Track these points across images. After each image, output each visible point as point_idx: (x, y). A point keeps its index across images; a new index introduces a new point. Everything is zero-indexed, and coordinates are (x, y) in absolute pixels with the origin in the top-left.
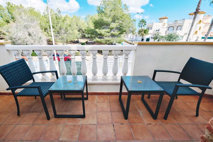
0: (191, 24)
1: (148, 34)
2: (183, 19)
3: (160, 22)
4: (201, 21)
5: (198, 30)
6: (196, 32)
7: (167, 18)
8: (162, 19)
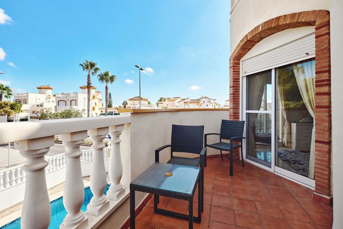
0: (87, 99)
1: (22, 111)
2: (75, 92)
3: (40, 93)
4: (94, 96)
5: (94, 105)
6: (94, 108)
7: (52, 89)
8: (43, 88)
